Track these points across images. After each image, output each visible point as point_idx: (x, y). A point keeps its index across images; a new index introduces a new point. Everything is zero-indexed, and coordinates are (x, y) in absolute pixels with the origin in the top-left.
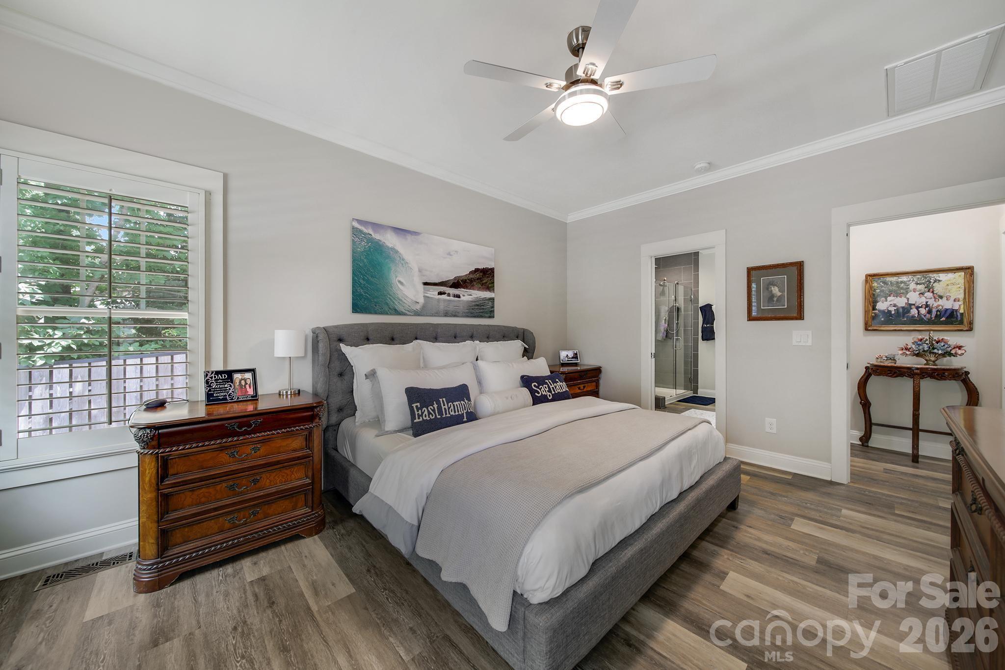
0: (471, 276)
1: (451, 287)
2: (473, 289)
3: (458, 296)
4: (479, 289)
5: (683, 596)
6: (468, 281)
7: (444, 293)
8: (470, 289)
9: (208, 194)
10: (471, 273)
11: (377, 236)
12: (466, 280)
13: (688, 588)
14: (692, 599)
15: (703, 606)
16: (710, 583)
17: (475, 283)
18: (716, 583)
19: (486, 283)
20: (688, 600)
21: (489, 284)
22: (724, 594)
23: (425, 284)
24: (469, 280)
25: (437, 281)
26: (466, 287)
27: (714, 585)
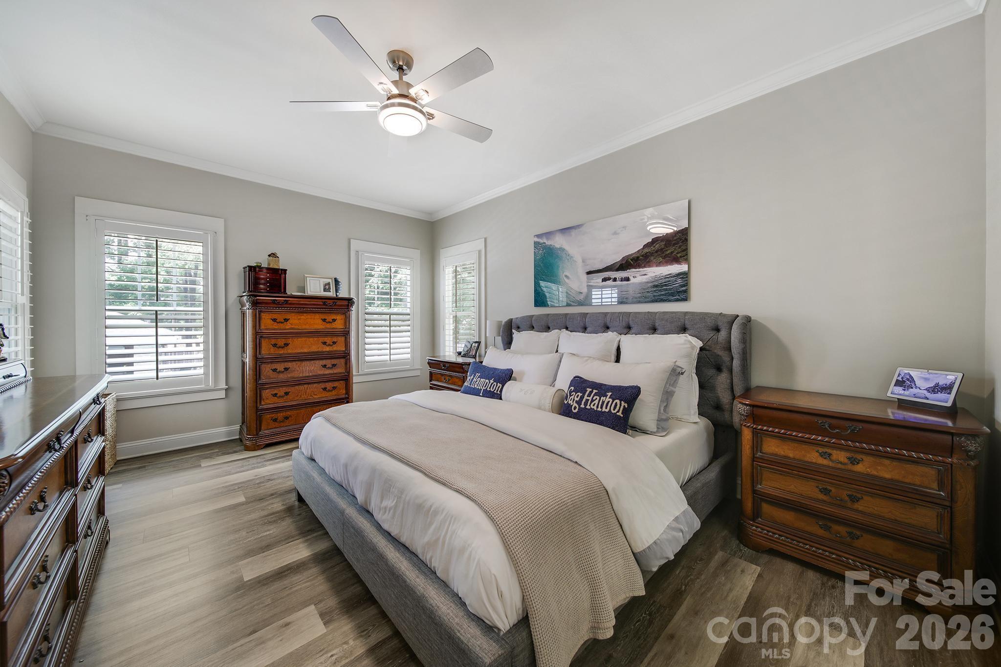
0: (646, 250)
1: (617, 270)
2: (650, 266)
3: (628, 279)
4: (659, 264)
5: (324, 572)
6: (641, 258)
7: (609, 279)
8: (645, 267)
9: (480, 252)
10: (645, 246)
11: (548, 243)
12: (638, 257)
13: (330, 579)
14: (317, 577)
15: (305, 580)
16: (325, 599)
17: (652, 258)
18: (321, 605)
19: (672, 253)
20: (318, 573)
21: (677, 253)
22: (305, 604)
23: (589, 273)
24: (642, 256)
25: (601, 267)
26: (639, 266)
27: (320, 601)
